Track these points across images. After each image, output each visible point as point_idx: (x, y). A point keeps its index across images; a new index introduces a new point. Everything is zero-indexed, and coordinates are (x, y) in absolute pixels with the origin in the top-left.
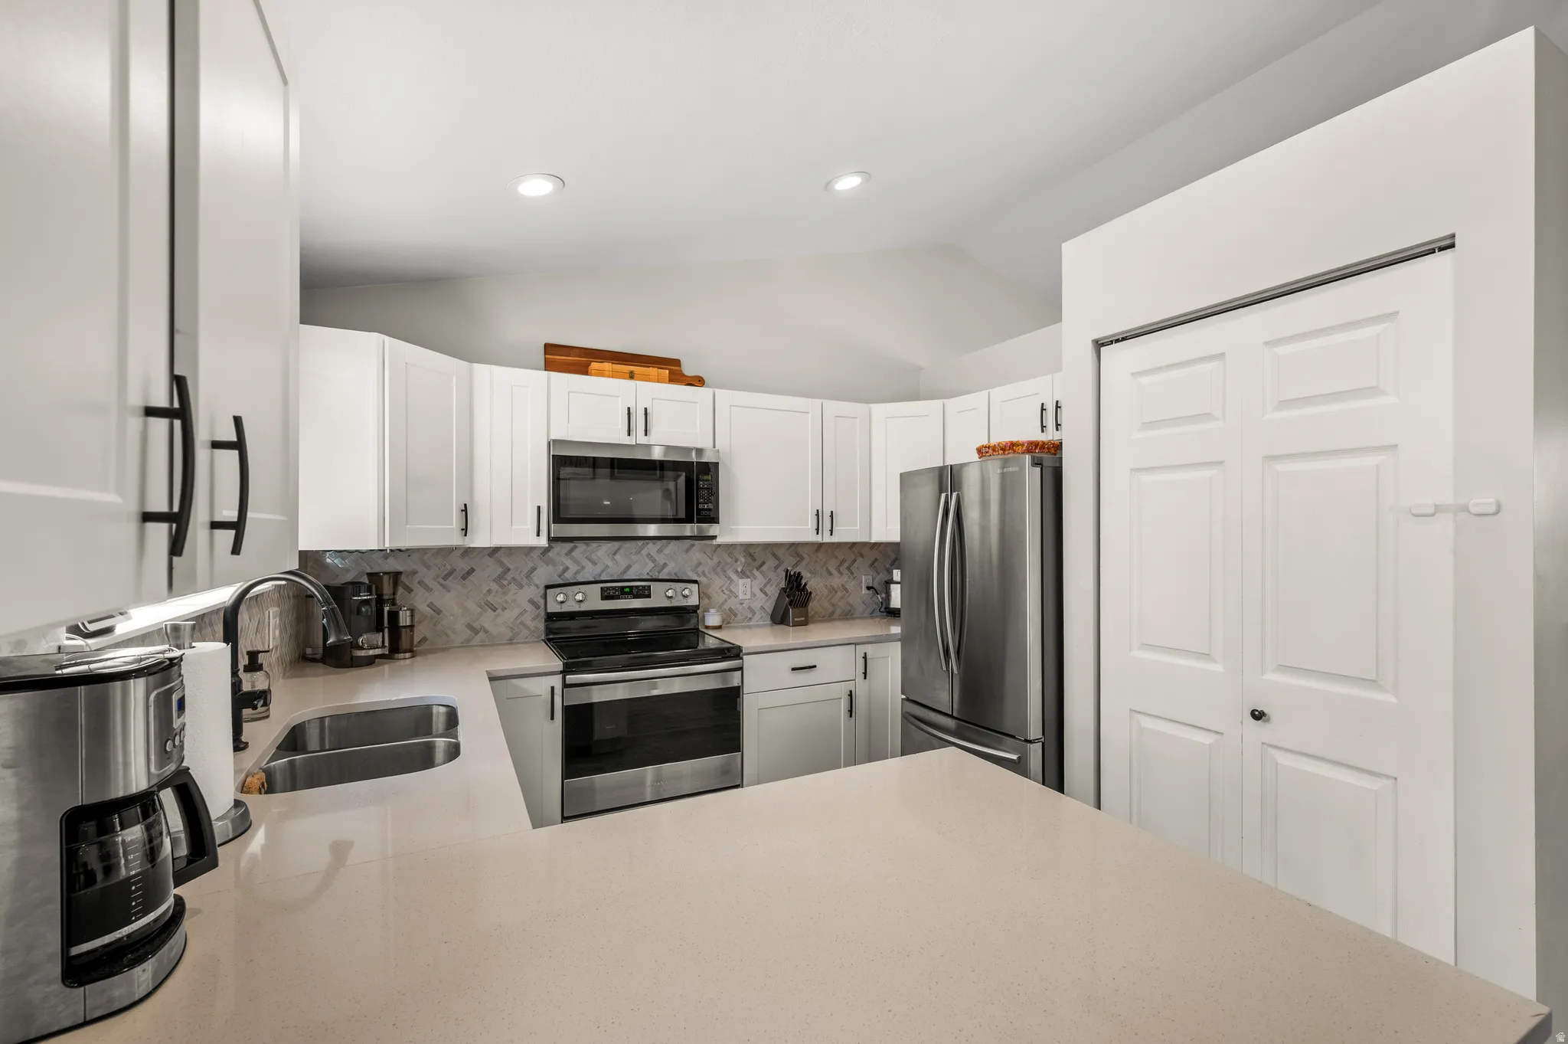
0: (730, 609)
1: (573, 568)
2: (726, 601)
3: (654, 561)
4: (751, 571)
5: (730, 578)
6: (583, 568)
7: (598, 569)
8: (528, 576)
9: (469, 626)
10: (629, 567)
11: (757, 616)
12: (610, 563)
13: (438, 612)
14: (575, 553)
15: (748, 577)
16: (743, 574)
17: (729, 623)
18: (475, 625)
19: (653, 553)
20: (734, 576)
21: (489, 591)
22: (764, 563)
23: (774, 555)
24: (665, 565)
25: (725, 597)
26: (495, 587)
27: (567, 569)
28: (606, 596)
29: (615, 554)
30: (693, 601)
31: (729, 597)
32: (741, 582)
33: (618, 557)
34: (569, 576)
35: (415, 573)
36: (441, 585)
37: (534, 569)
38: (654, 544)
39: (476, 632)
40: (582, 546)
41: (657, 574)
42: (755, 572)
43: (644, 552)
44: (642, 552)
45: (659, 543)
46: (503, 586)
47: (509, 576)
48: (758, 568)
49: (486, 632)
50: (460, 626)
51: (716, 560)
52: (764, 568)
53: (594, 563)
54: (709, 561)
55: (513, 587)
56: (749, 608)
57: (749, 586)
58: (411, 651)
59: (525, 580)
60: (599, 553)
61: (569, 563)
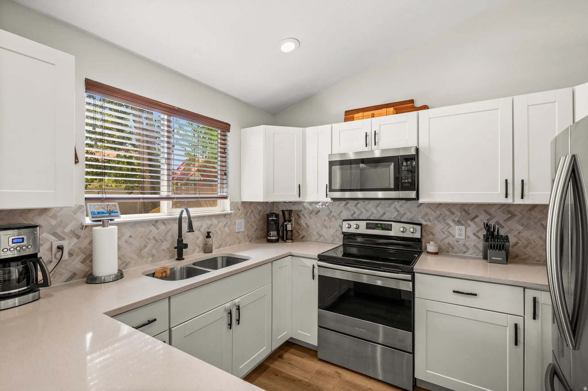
0: (449, 244)
1: (358, 213)
2: (445, 238)
3: (398, 211)
4: (466, 221)
5: (448, 224)
6: (362, 212)
7: (369, 214)
8: (339, 215)
9: (318, 233)
10: (384, 214)
11: (471, 251)
12: (375, 211)
13: (308, 226)
14: (359, 206)
15: (463, 225)
16: (459, 223)
17: (448, 252)
18: (320, 233)
19: (398, 207)
20: (451, 223)
21: (325, 220)
22: (476, 217)
23: (486, 212)
24: (405, 214)
25: (445, 235)
26: (327, 219)
27: (354, 213)
28: (368, 227)
29: (377, 207)
30: (418, 235)
31: (448, 236)
32: (457, 227)
33: (378, 208)
34: (356, 216)
35: (301, 211)
36: (309, 216)
37: (341, 212)
38: (398, 202)
39: (320, 236)
40: (361, 202)
41: (400, 218)
42: (469, 222)
43: (393, 206)
44: (392, 206)
45: (401, 202)
46: (330, 219)
47: (332, 214)
48: (472, 220)
49: (324, 237)
50: (315, 233)
51: (438, 212)
52: (477, 220)
53: (367, 211)
54: (433, 213)
55: (333, 219)
56: (464, 245)
57: (463, 232)
58: (292, 239)
59: (338, 217)
60: (370, 206)
61: (356, 210)
